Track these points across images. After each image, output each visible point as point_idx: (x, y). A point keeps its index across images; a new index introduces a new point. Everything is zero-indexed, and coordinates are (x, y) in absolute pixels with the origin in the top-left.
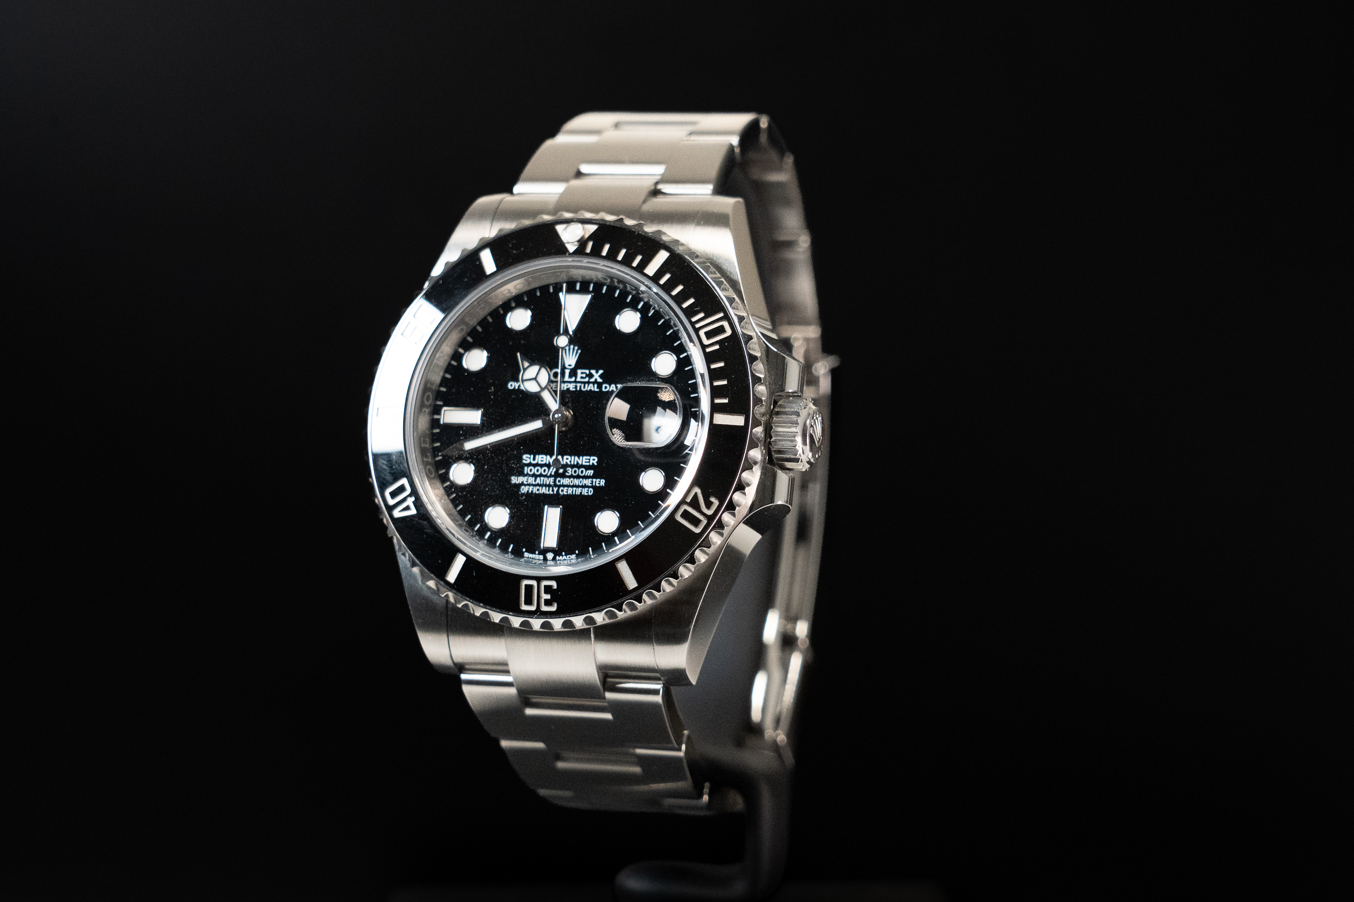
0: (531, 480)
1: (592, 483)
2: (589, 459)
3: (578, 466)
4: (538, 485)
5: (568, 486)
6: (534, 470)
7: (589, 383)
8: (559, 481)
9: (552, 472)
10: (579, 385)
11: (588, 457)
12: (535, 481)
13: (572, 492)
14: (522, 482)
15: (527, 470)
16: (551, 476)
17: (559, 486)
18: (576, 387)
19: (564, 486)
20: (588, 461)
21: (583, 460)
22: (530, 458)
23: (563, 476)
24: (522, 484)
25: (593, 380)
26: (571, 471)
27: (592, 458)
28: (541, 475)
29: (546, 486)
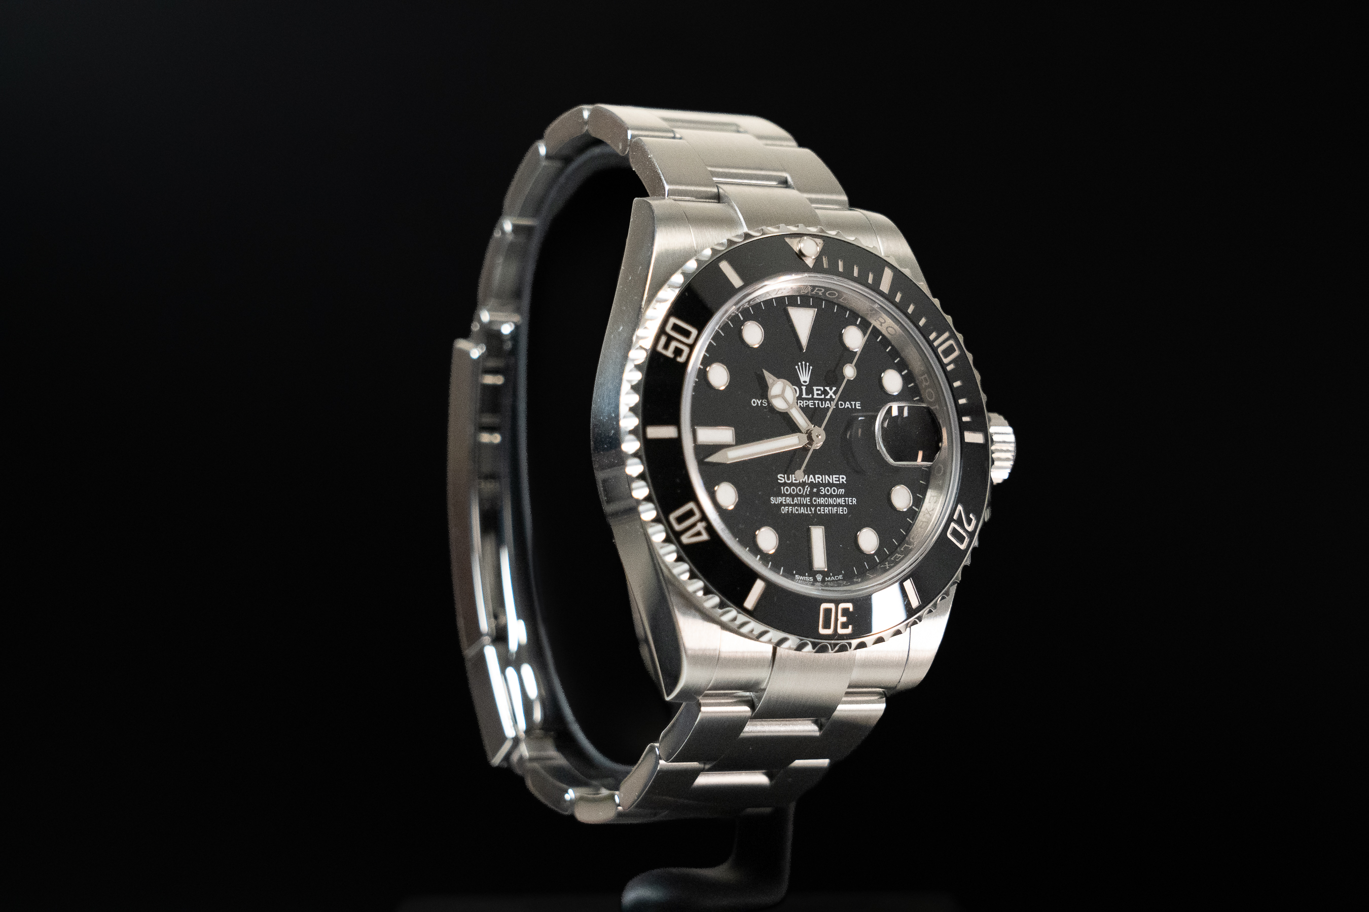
0: (789, 500)
1: (845, 502)
2: (839, 478)
3: (830, 485)
4: (795, 505)
5: (825, 506)
6: (790, 490)
7: (826, 400)
8: (815, 501)
9: (807, 491)
10: (816, 402)
11: (838, 476)
12: (793, 501)
13: (829, 511)
14: (782, 502)
15: (783, 490)
16: (807, 496)
17: (816, 506)
18: (815, 403)
19: (821, 505)
20: (837, 479)
21: (833, 479)
22: (784, 478)
23: (818, 495)
24: (781, 504)
25: (828, 397)
26: (824, 490)
27: (841, 476)
28: (797, 495)
29: (804, 505)
